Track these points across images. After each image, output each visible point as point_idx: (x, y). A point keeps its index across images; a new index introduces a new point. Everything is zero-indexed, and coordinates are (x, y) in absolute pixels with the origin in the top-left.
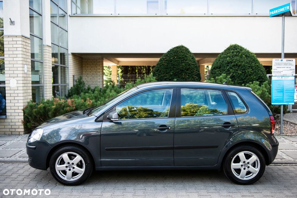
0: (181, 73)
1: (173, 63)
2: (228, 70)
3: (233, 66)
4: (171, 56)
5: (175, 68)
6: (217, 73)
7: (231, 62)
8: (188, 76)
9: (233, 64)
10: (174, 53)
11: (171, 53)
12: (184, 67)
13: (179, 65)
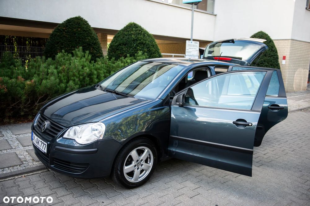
0: (88, 47)
1: (78, 36)
2: (135, 48)
3: (139, 44)
4: (74, 27)
5: (81, 41)
6: (124, 49)
7: (136, 40)
8: (96, 51)
9: (139, 42)
10: (76, 24)
11: (72, 24)
12: (91, 41)
13: (85, 38)
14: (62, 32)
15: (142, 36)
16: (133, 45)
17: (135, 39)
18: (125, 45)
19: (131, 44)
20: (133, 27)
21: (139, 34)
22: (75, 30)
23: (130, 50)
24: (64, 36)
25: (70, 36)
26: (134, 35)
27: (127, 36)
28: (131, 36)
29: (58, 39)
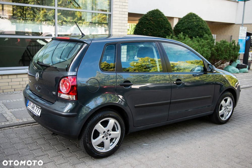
1: (161, 23)
3: (199, 28)
5: (163, 27)
9: (199, 27)
13: (166, 25)
14: (150, 21)
15: (201, 23)
16: (196, 29)
17: (197, 25)
18: (189, 29)
19: (194, 29)
20: (193, 16)
21: (198, 21)
22: (159, 19)
23: (194, 33)
24: (152, 24)
25: (156, 23)
26: (196, 22)
27: (190, 22)
28: (193, 22)
29: (148, 26)
